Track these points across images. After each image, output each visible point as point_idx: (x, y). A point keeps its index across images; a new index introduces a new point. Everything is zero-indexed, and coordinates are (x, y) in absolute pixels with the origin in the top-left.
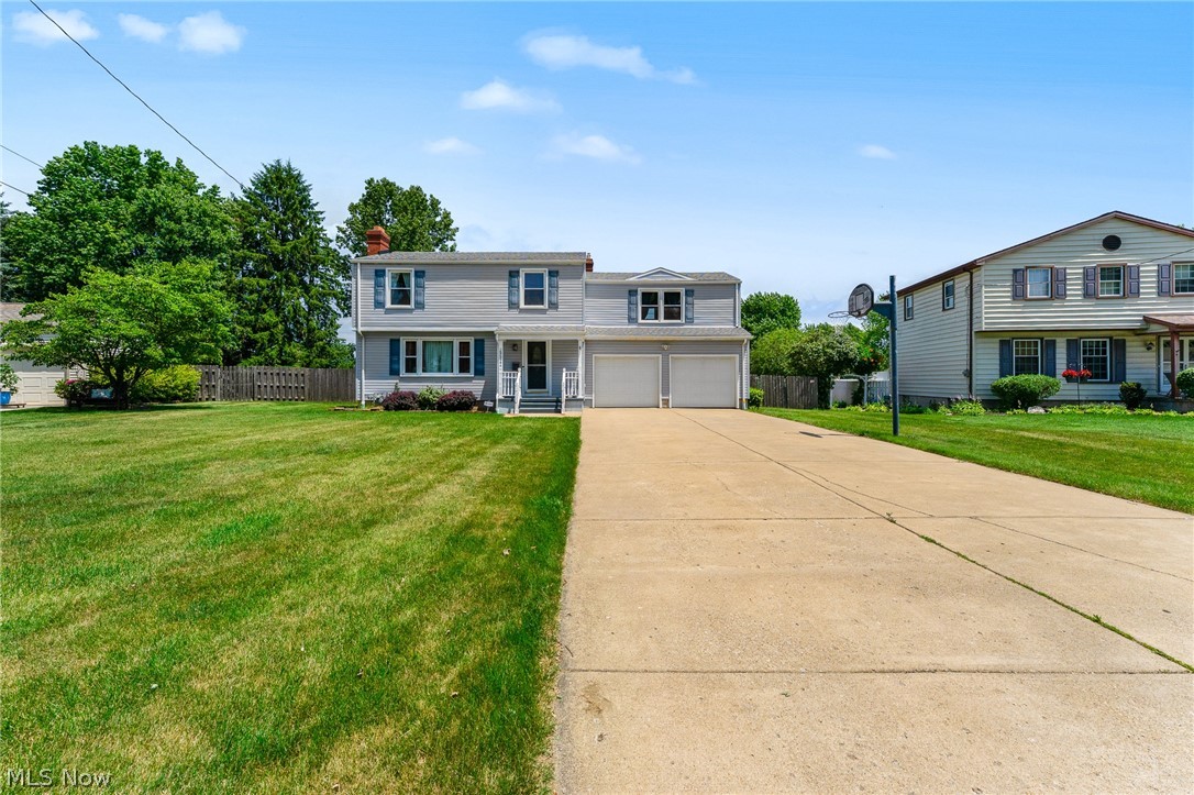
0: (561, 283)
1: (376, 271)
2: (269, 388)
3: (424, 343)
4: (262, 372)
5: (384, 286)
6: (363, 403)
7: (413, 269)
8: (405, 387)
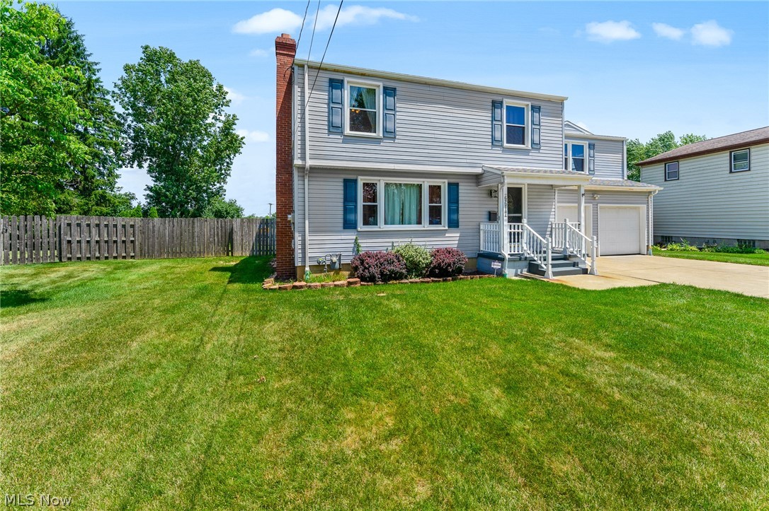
0: (545, 120)
1: (332, 81)
2: (84, 245)
3: (387, 185)
4: (74, 223)
5: (342, 103)
6: (307, 269)
7: (381, 84)
8: (367, 245)
